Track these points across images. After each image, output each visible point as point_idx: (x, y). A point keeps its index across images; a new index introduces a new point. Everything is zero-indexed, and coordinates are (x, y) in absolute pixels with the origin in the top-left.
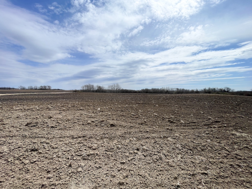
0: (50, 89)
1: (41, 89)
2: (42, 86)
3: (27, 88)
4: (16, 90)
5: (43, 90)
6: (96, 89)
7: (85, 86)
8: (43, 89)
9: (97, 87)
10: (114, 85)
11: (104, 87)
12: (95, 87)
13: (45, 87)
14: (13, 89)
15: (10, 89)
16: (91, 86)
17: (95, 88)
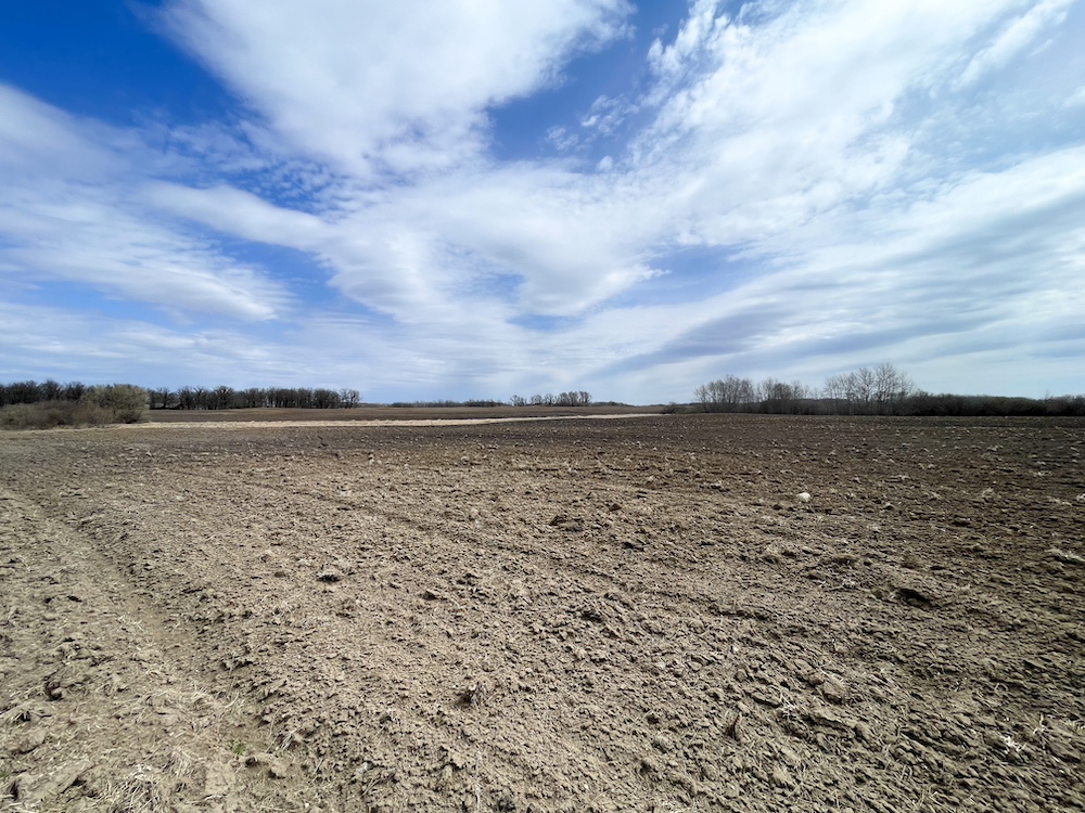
0: (586, 404)
1: (562, 404)
2: (564, 395)
3: (528, 403)
4: (506, 408)
5: (568, 405)
6: (764, 397)
7: (712, 387)
8: (569, 403)
9: (769, 387)
10: (865, 373)
11: (803, 388)
12: (755, 387)
13: (573, 395)
14: (500, 404)
15: (492, 404)
16: (737, 384)
17: (755, 393)
